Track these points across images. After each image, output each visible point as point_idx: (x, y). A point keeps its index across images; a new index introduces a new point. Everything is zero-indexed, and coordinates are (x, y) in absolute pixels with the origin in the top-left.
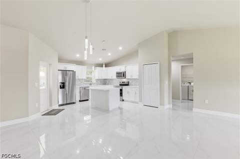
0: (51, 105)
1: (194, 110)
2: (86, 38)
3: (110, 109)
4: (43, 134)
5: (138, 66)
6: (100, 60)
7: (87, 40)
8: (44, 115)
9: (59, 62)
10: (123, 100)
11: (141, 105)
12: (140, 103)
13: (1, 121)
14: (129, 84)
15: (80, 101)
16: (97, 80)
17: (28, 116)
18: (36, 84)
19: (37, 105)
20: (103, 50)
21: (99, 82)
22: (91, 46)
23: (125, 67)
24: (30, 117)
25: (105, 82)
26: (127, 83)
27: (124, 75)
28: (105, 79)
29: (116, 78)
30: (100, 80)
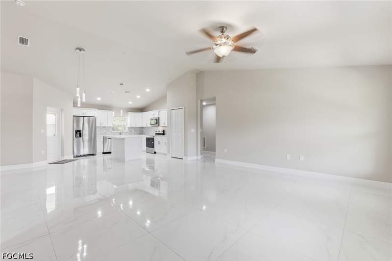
0: (63, 155)
1: (216, 160)
2: (77, 87)
3: (126, 160)
4: (53, 186)
5: (166, 111)
7: (78, 89)
8: (52, 163)
9: (74, 107)
10: (155, 153)
11: (169, 157)
12: (168, 155)
13: (2, 166)
14: (165, 133)
15: (104, 153)
17: (31, 161)
18: (42, 131)
19: (43, 152)
20: (127, 92)
21: (133, 130)
22: (84, 94)
23: (159, 112)
24: (34, 164)
25: (141, 130)
26: (162, 132)
27: (157, 121)
28: (141, 127)
29: (150, 126)
30: (135, 128)
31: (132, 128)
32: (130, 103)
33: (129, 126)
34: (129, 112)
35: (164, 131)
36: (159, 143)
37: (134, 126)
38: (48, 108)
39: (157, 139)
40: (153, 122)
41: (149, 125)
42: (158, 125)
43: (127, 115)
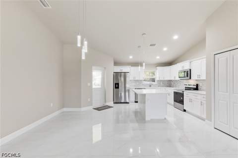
0: (105, 102)
6: (158, 58)
8: (95, 109)
9: (114, 65)
10: (185, 111)
14: (199, 88)
15: (135, 102)
16: (160, 81)
17: (80, 107)
18: (89, 84)
19: (89, 100)
21: (161, 83)
24: (82, 108)
25: (169, 84)
26: (195, 87)
27: (188, 74)
28: (169, 80)
29: (179, 79)
30: (163, 81)
31: (161, 81)
32: (158, 57)
33: (158, 79)
34: (157, 66)
35: (197, 85)
36: (191, 101)
37: (163, 79)
38: (93, 67)
39: (188, 95)
40: (182, 75)
41: (177, 78)
42: (189, 78)
43: (157, 69)
